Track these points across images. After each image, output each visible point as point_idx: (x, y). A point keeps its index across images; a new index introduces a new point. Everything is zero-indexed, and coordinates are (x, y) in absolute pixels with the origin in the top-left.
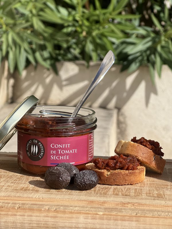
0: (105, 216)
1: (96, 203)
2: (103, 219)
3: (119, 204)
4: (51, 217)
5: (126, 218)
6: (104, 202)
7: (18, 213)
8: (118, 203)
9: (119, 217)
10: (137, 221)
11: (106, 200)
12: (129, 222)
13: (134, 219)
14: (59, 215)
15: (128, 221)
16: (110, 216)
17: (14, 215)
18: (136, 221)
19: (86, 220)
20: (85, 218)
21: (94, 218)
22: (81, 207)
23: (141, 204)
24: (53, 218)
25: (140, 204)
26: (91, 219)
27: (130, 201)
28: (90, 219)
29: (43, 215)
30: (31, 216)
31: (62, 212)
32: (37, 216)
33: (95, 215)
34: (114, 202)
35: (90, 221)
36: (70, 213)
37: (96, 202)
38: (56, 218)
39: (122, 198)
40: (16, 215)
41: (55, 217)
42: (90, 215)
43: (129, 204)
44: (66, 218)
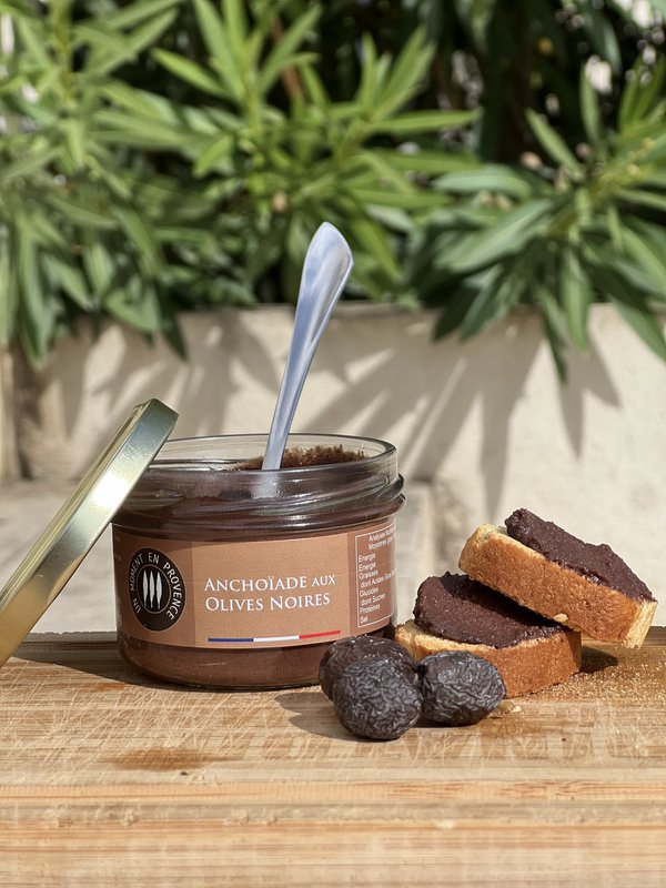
0: (464, 835)
1: (425, 789)
2: (458, 846)
3: (510, 790)
4: (261, 848)
5: (545, 836)
6: (455, 786)
7: (134, 843)
8: (506, 787)
9: (518, 835)
10: (589, 845)
11: (458, 777)
12: (556, 850)
13: (576, 838)
14: (290, 840)
15: (553, 846)
16: (481, 834)
17: (117, 851)
18: (582, 845)
19: (393, 853)
20: (389, 847)
21: (423, 841)
22: (371, 806)
23: (596, 786)
24: (265, 853)
25: (588, 786)
26: (413, 848)
27: (552, 778)
28: (407, 848)
29: (228, 841)
30: (183, 849)
31: (298, 828)
32: (205, 849)
33: (425, 834)
34: (490, 782)
35: (406, 854)
36: (329, 830)
37: (422, 786)
38: (280, 852)
39: (517, 769)
40: (124, 850)
41: (274, 848)
42: (406, 834)
43: (549, 787)
44: (315, 849)
